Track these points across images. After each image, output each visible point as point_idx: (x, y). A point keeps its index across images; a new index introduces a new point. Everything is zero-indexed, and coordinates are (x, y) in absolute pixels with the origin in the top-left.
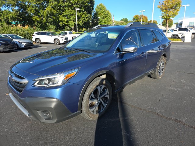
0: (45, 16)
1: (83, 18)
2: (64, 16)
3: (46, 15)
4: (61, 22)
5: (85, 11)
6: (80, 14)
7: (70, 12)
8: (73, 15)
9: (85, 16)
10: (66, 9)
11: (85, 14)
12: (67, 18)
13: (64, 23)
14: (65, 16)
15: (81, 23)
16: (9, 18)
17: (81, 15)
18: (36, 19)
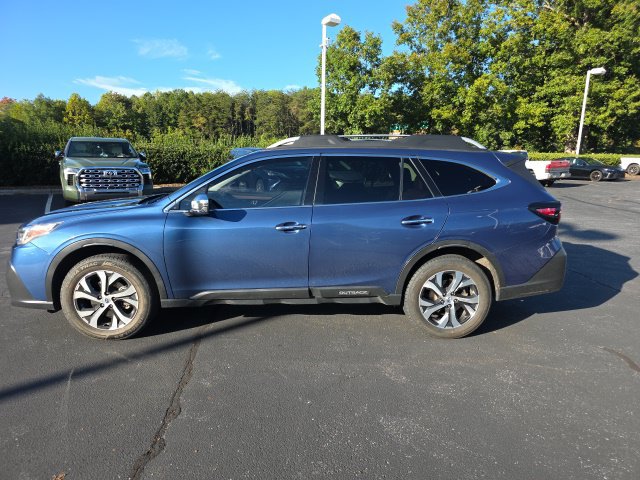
0: (469, 105)
1: (619, 100)
2: (539, 99)
3: (472, 100)
4: (523, 119)
5: (629, 74)
6: (609, 86)
7: (565, 83)
8: (574, 92)
9: (630, 92)
10: (553, 73)
11: (631, 86)
12: (549, 106)
13: (530, 121)
14: (542, 99)
15: (604, 121)
16: (367, 116)
17: (609, 91)
18: (439, 116)
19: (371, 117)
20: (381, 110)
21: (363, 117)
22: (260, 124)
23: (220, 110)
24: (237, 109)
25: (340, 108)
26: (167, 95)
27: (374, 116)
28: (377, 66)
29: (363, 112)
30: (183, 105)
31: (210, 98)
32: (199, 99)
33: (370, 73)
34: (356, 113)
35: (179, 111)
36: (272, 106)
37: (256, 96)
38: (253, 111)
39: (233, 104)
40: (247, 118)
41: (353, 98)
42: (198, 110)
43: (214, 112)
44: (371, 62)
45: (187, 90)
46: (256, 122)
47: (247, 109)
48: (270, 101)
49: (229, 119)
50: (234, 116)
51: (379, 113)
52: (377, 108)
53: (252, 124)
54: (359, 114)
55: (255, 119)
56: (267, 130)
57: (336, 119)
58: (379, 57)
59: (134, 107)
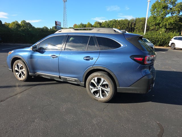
19: (169, 24)
20: (174, 22)
21: (166, 25)
22: (137, 28)
23: (125, 25)
24: (130, 24)
25: (158, 21)
26: (111, 21)
27: (170, 24)
28: (175, 6)
29: (166, 23)
30: (114, 24)
31: (122, 21)
32: (119, 22)
33: (171, 9)
34: (163, 23)
35: (113, 25)
36: (141, 23)
37: (136, 19)
38: (135, 24)
39: (129, 23)
40: (133, 27)
41: (163, 18)
42: (118, 25)
43: (123, 25)
44: (173, 5)
45: (116, 20)
46: (135, 28)
47: (133, 24)
48: (141, 21)
49: (127, 27)
50: (129, 26)
51: (172, 22)
52: (172, 21)
53: (134, 28)
54: (164, 23)
55: (135, 27)
56: (138, 30)
57: (156, 26)
58: (176, 3)
59: (102, 25)
